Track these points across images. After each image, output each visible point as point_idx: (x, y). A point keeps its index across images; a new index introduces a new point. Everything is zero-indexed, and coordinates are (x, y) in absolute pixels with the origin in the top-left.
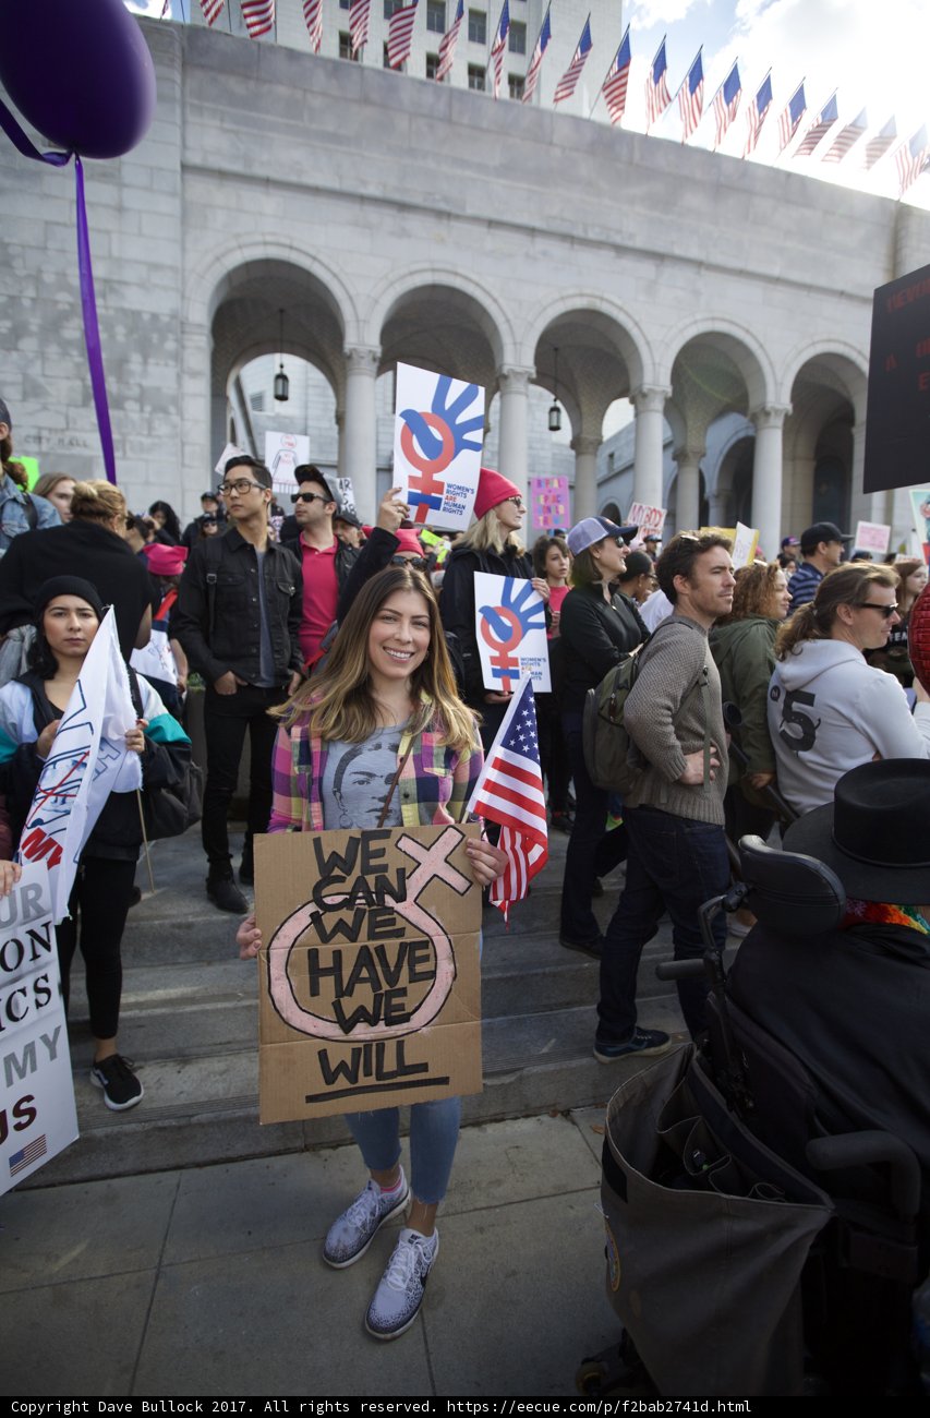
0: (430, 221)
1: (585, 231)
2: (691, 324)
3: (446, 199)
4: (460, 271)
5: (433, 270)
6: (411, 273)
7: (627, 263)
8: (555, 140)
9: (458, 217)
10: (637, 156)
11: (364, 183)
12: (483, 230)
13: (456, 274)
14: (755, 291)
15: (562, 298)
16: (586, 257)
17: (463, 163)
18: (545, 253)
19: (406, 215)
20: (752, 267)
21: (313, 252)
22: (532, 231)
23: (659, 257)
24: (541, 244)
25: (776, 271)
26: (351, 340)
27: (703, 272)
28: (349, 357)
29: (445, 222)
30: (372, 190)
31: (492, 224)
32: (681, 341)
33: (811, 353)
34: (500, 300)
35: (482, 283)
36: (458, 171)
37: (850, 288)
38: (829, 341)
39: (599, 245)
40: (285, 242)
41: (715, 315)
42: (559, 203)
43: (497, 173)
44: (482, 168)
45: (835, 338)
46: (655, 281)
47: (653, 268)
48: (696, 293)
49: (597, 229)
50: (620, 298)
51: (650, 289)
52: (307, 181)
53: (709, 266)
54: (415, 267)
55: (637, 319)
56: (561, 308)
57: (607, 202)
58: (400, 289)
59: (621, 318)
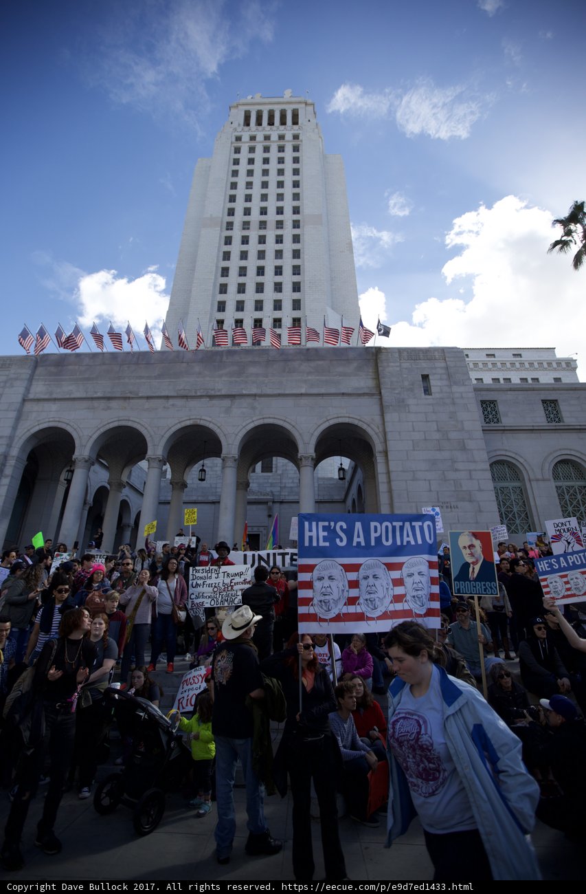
0: (121, 402)
1: (196, 393)
3: (131, 393)
4: (131, 419)
5: (119, 420)
6: (108, 424)
7: (215, 402)
8: (185, 360)
9: (133, 398)
10: (224, 358)
11: (96, 393)
12: (144, 401)
13: (129, 420)
14: (290, 402)
16: (193, 403)
17: (141, 378)
18: (173, 405)
19: (111, 401)
20: (287, 392)
21: (67, 422)
22: (167, 397)
23: (232, 397)
24: (171, 402)
25: (303, 391)
26: (77, 455)
27: (257, 398)
28: (75, 462)
29: (127, 401)
30: (99, 395)
31: (148, 398)
32: (244, 432)
33: (327, 425)
34: (149, 428)
35: (141, 422)
36: (138, 381)
37: (350, 391)
38: (338, 417)
39: (201, 397)
40: (57, 419)
41: (264, 416)
42: (185, 384)
43: (156, 378)
44: (149, 377)
45: (342, 415)
46: (230, 407)
47: (230, 402)
48: (254, 408)
49: (202, 391)
50: (210, 417)
51: (228, 411)
52: (72, 396)
53: (261, 396)
54: (109, 421)
55: (219, 425)
56: (179, 426)
57: (208, 379)
58: (102, 430)
59: (211, 426)
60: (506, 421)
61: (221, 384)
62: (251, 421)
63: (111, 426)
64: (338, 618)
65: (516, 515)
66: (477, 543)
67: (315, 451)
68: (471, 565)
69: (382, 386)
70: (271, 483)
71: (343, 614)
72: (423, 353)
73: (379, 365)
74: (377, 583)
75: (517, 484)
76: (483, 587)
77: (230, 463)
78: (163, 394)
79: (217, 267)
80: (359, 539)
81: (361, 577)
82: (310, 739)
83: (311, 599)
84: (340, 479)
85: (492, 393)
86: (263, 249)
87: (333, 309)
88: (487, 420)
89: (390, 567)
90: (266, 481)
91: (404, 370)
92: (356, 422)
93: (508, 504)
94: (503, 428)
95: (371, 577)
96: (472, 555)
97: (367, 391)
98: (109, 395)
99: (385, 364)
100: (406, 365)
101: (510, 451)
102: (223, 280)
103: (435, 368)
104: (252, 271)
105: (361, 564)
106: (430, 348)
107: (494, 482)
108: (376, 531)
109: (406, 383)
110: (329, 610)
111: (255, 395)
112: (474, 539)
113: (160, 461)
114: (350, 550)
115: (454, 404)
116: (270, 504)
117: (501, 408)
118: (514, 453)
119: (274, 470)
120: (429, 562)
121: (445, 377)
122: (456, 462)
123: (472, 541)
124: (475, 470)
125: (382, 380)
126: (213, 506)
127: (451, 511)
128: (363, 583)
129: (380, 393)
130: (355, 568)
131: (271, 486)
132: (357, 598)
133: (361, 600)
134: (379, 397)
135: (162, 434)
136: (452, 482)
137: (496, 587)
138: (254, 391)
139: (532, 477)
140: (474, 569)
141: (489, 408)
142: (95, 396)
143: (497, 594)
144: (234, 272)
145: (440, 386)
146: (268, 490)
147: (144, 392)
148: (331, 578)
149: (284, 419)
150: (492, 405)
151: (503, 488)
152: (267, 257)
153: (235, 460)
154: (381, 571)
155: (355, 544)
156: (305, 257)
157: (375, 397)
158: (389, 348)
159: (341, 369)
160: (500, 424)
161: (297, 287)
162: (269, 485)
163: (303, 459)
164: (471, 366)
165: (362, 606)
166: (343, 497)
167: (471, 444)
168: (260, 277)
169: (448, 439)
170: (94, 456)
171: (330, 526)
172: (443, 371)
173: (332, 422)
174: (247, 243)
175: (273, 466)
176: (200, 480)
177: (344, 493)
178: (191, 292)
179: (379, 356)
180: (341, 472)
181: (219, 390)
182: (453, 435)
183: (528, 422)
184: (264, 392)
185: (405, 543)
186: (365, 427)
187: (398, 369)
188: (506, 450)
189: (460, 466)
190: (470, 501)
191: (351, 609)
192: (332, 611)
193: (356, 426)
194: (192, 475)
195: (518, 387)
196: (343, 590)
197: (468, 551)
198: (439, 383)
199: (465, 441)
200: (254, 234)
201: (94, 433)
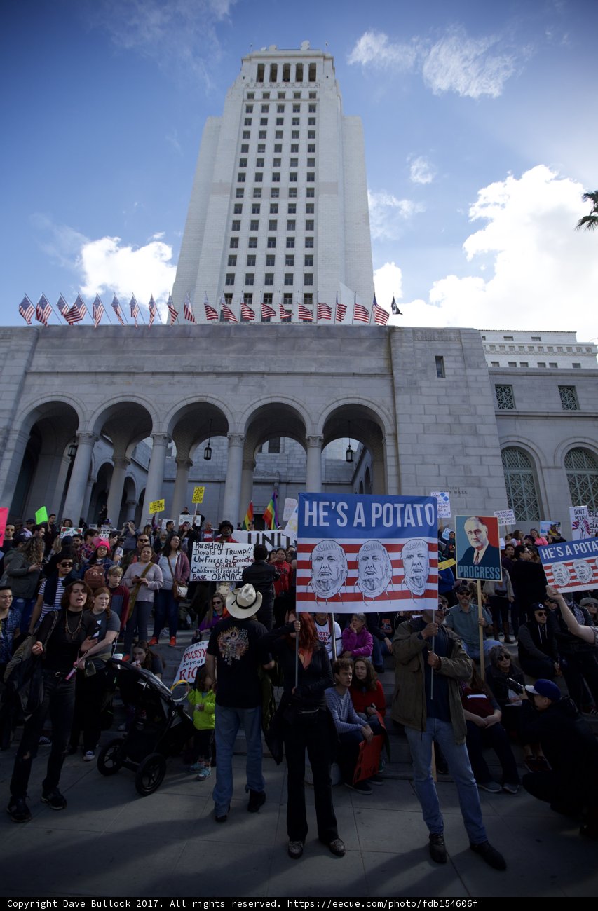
0: (125, 377)
1: (202, 369)
2: (258, 401)
3: (135, 367)
4: (135, 395)
5: (123, 396)
6: (113, 399)
7: (222, 379)
8: (191, 335)
9: (138, 373)
10: (232, 334)
11: (100, 367)
12: (149, 376)
13: (133, 396)
14: (299, 381)
15: (185, 399)
16: (199, 380)
17: (146, 352)
18: (179, 382)
19: (115, 376)
20: (296, 371)
21: (70, 396)
22: (173, 373)
23: (240, 374)
24: (177, 378)
25: (313, 370)
26: (80, 430)
27: (266, 376)
28: (79, 437)
29: (132, 376)
30: (103, 369)
31: (153, 373)
32: (251, 410)
33: (336, 405)
34: (154, 405)
35: (146, 398)
36: (143, 356)
37: (361, 372)
38: (347, 398)
39: (208, 373)
40: (61, 394)
41: (273, 395)
42: (190, 360)
43: (161, 353)
44: (153, 352)
45: (352, 396)
46: (237, 385)
47: (237, 379)
48: (261, 387)
49: (208, 367)
50: (217, 395)
51: (235, 388)
52: (75, 370)
53: (269, 374)
54: (115, 396)
55: (226, 403)
56: (184, 403)
57: (215, 355)
58: (106, 406)
59: (217, 404)
60: (521, 407)
61: (228, 361)
62: (258, 399)
63: (116, 401)
64: (336, 598)
65: (525, 502)
66: (484, 528)
67: (323, 432)
68: (476, 550)
69: (394, 367)
70: (278, 464)
71: (341, 594)
72: (438, 333)
73: (392, 345)
74: (377, 564)
75: (528, 471)
76: (487, 572)
77: (236, 442)
78: (169, 370)
79: (226, 237)
80: (360, 520)
81: (360, 558)
82: (303, 712)
83: (310, 579)
84: (348, 461)
85: (508, 377)
86: (275, 219)
87: (346, 285)
88: (501, 405)
89: (390, 548)
90: (273, 461)
91: (417, 351)
92: (366, 404)
93: (517, 491)
94: (517, 414)
95: (370, 558)
96: (477, 540)
97: (378, 372)
98: (113, 370)
99: (398, 344)
100: (420, 345)
101: (522, 437)
102: (233, 252)
103: (450, 350)
104: (262, 243)
105: (362, 545)
106: (445, 329)
107: (504, 469)
108: (377, 513)
109: (419, 365)
110: (327, 590)
111: (263, 373)
112: (480, 524)
113: (165, 438)
114: (351, 531)
115: (467, 387)
116: (276, 484)
117: (516, 393)
118: (527, 439)
119: (281, 450)
120: (429, 544)
121: (460, 359)
122: (466, 447)
123: (478, 526)
124: (486, 456)
125: (394, 361)
126: (218, 485)
127: (459, 497)
128: (362, 564)
129: (392, 374)
130: (355, 549)
131: (278, 467)
132: (356, 579)
133: (360, 581)
134: (390, 378)
135: (167, 411)
136: (462, 467)
137: (500, 573)
138: (262, 368)
139: (543, 464)
140: (478, 553)
141: (504, 393)
142: (99, 370)
143: (500, 579)
144: (244, 243)
145: (454, 369)
146: (275, 470)
147: (149, 367)
148: (330, 558)
149: (292, 398)
150: (507, 390)
151: (513, 474)
152: (278, 227)
153: (242, 439)
154: (381, 553)
155: (355, 525)
156: (319, 228)
157: (386, 378)
158: (403, 328)
159: (352, 348)
160: (514, 410)
161: (309, 261)
162: (276, 465)
163: (311, 440)
164: (488, 348)
165: (361, 587)
166: (350, 480)
167: (483, 430)
168: (272, 249)
169: (460, 424)
170: (98, 432)
171: (331, 506)
172: (458, 354)
173: (342, 403)
174: (258, 212)
175: (281, 446)
176: (205, 458)
177: (351, 476)
178: (198, 263)
179: (392, 336)
180: (349, 454)
181: (227, 367)
182: (466, 419)
183: (543, 408)
184: (273, 370)
185: (405, 525)
186: (375, 408)
187: (412, 349)
188: (518, 437)
189: (471, 451)
190: (479, 487)
191: (350, 589)
192: (330, 591)
193: (366, 407)
194: (197, 453)
195: (535, 371)
196: (342, 571)
197: (474, 536)
198: (453, 365)
199: (477, 426)
200: (265, 203)
201: (98, 408)
